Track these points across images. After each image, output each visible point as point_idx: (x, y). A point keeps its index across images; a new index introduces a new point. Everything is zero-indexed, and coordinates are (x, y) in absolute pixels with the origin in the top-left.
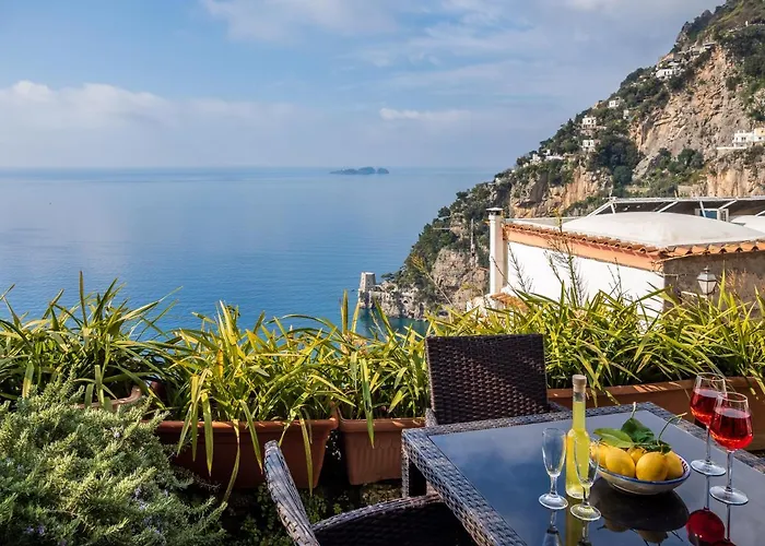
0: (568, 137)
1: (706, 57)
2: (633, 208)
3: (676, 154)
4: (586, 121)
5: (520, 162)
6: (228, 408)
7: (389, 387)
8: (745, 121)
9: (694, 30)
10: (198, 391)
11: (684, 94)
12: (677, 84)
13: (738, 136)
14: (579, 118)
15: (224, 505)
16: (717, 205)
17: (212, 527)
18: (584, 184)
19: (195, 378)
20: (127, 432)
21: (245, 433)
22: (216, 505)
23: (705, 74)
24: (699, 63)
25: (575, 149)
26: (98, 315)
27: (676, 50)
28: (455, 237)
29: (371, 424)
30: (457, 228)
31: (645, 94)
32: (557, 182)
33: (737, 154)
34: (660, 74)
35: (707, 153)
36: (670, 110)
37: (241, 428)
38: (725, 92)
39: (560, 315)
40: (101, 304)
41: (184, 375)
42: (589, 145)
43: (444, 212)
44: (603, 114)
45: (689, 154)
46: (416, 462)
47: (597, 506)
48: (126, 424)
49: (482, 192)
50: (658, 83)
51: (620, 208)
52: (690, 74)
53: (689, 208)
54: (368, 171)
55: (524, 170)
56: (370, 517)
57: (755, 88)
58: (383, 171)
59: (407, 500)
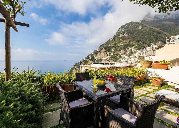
0: (88, 57)
1: (102, 49)
2: (95, 64)
3: (99, 59)
4: (90, 55)
5: (83, 60)
6: (49, 84)
7: (70, 80)
8: (106, 56)
9: (101, 46)
10: (45, 81)
11: (100, 53)
12: (99, 52)
13: (105, 57)
14: (89, 55)
15: (49, 94)
16: (104, 63)
17: (47, 97)
18: (90, 62)
19: (45, 80)
20: (35, 85)
21: (51, 87)
22: (48, 94)
23: (102, 51)
24: (101, 49)
25: (89, 58)
26: (31, 72)
27: (99, 48)
28: (75, 68)
29: (68, 85)
30: (76, 68)
31: (96, 52)
32: (87, 62)
33: (105, 59)
34: (98, 50)
35: (102, 59)
36: (99, 54)
37: (51, 86)
38: (104, 52)
39: (90, 71)
40: (31, 71)
41: (43, 80)
42: (90, 58)
43: (74, 66)
44: (92, 55)
45: (100, 59)
46: (75, 85)
47: (97, 87)
48: (35, 84)
49: (78, 63)
50: (97, 51)
51: (94, 64)
52: (101, 51)
53: (101, 64)
54: (65, 61)
55: (83, 61)
56: (70, 92)
57: (107, 52)
58: (67, 61)
59: (74, 90)
